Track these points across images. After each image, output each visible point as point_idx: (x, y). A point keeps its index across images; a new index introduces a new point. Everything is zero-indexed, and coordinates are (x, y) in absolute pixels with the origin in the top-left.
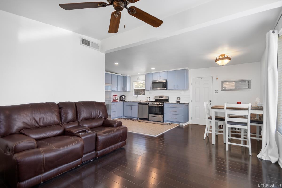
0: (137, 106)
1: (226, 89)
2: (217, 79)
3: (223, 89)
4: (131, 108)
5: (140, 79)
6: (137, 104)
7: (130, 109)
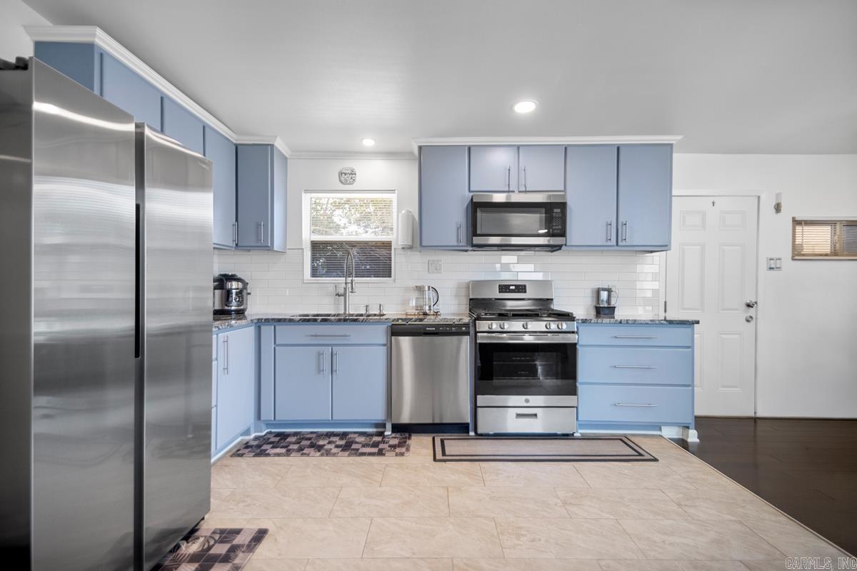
0: (383, 350)
1: (804, 255)
2: (778, 208)
3: (798, 254)
4: (327, 366)
5: (358, 177)
6: (379, 334)
7: (320, 370)
